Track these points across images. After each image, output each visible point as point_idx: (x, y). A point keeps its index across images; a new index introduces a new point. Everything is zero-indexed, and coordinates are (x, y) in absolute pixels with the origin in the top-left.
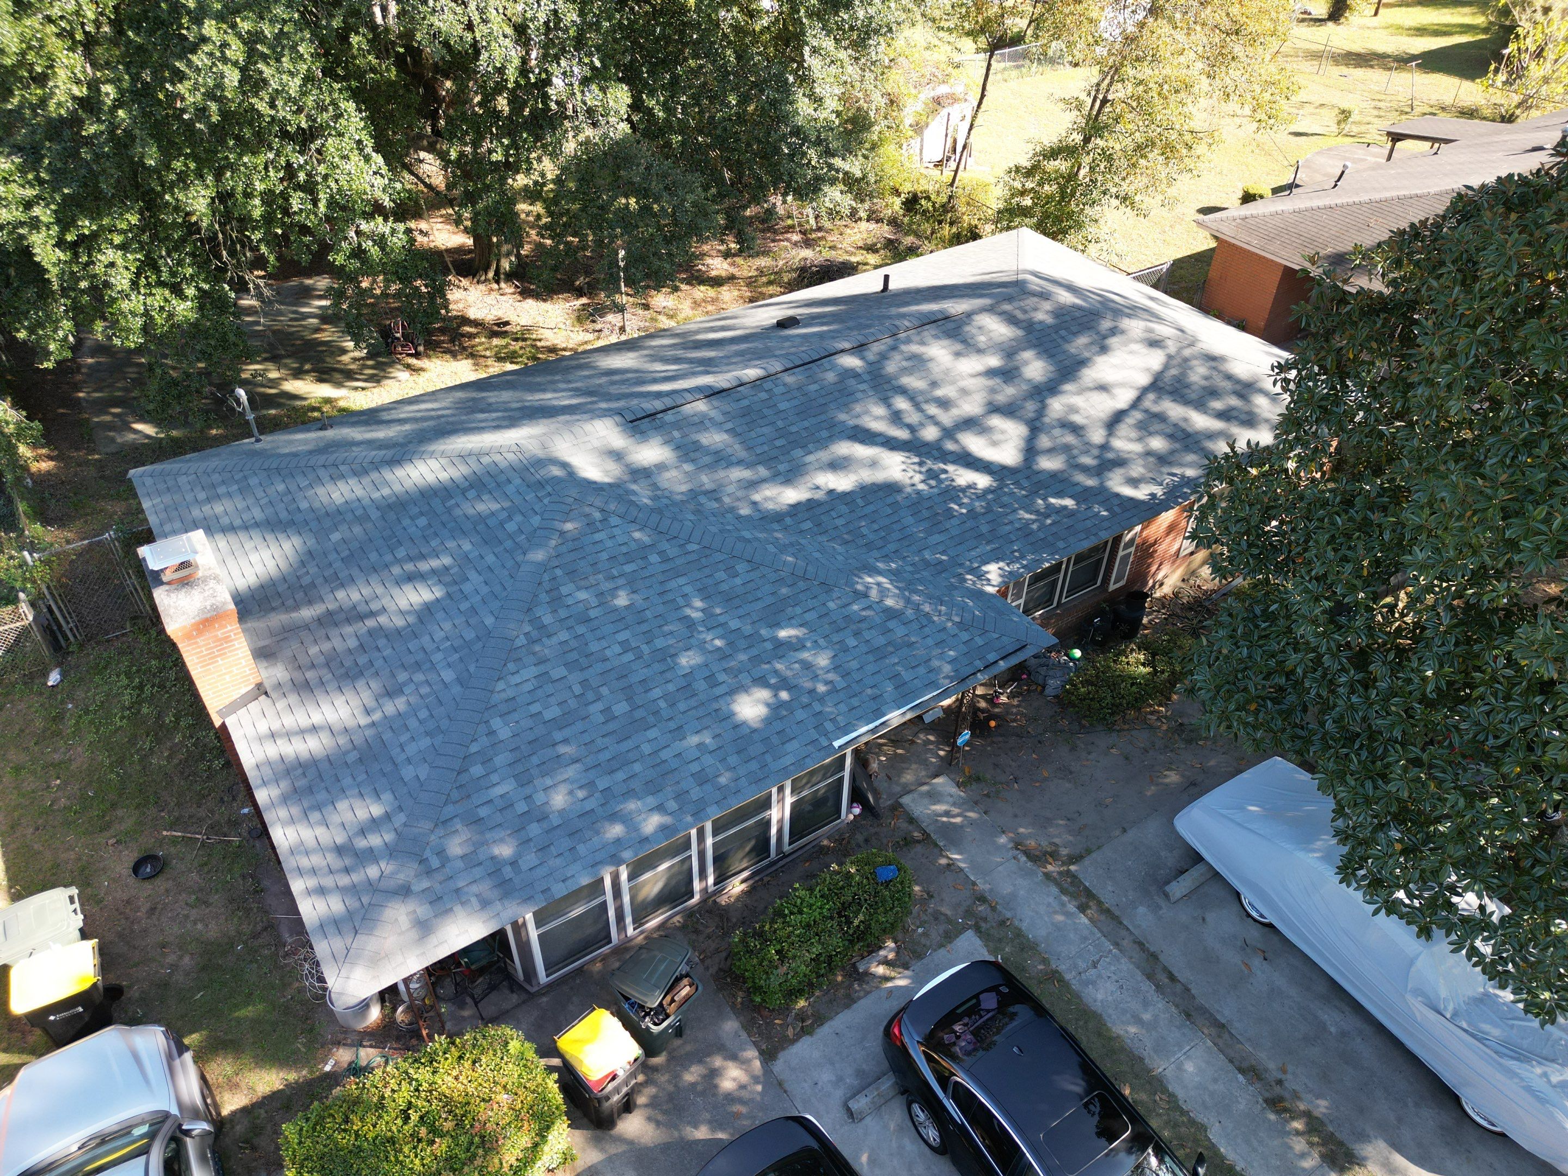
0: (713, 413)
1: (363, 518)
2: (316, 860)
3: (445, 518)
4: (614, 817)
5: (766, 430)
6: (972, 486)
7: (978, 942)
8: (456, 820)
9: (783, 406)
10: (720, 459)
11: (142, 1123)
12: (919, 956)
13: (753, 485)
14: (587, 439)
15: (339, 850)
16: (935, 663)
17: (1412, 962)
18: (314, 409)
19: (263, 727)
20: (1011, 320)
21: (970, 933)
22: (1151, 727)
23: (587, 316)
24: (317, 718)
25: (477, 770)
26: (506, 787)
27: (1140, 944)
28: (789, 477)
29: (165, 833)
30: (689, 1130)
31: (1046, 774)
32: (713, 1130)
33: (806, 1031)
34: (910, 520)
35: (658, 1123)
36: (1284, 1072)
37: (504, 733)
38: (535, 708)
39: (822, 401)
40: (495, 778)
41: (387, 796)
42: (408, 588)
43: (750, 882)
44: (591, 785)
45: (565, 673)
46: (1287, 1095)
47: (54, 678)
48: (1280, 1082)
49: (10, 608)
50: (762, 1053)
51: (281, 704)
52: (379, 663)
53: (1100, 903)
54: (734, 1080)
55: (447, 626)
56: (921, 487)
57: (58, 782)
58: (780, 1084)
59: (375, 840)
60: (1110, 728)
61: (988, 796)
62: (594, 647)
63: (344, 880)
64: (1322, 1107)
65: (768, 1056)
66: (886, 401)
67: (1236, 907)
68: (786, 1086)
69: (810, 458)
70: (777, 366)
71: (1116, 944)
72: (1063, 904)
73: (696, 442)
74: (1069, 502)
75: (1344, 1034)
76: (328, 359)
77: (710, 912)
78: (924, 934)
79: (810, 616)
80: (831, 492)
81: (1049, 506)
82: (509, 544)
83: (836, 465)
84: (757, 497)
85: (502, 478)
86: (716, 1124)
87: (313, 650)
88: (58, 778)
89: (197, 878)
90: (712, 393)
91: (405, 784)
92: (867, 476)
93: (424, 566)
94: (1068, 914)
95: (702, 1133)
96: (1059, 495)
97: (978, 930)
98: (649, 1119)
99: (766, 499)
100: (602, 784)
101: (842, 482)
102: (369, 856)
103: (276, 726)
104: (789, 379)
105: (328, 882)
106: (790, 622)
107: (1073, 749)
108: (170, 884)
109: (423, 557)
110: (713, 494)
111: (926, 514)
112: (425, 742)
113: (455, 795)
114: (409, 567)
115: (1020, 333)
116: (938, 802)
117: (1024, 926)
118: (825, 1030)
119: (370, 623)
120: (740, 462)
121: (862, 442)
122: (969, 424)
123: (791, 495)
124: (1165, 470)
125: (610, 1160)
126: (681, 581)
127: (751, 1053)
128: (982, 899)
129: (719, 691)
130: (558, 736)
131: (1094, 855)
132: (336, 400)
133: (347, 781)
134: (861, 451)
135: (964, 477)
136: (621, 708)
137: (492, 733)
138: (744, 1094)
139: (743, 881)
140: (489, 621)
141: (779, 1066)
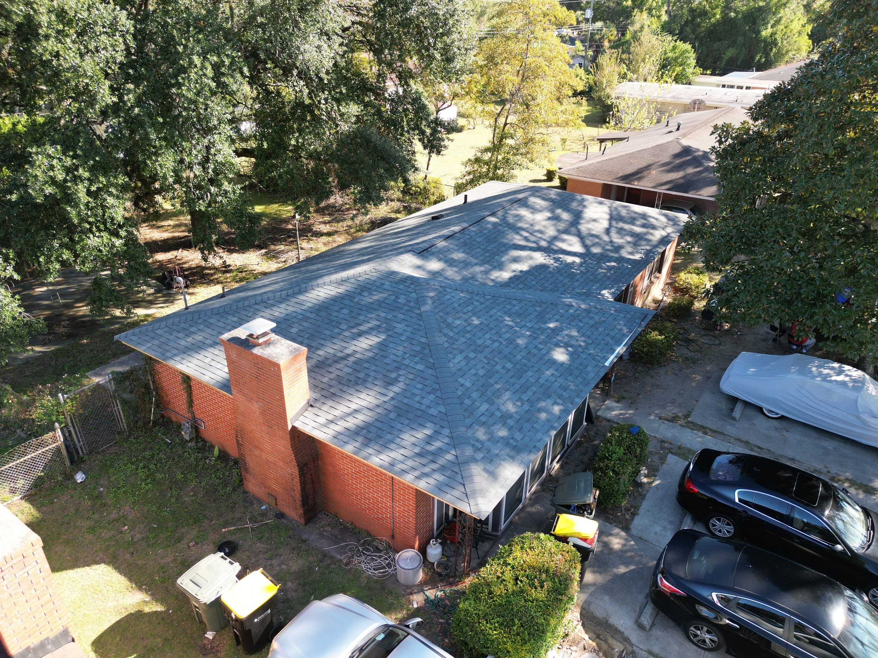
0: (451, 246)
1: (306, 319)
2: (410, 463)
3: (359, 307)
4: (540, 410)
5: (478, 250)
6: (574, 262)
7: (674, 457)
8: (474, 425)
9: (479, 240)
10: (466, 264)
11: (379, 634)
12: (657, 470)
13: (487, 272)
14: (404, 263)
15: (420, 455)
16: (619, 327)
17: (856, 402)
18: (142, 321)
19: (322, 420)
20: (544, 199)
21: (670, 455)
22: (675, 361)
23: (272, 256)
24: (354, 406)
25: (467, 402)
26: (484, 407)
27: (738, 439)
28: (500, 267)
29: (223, 530)
30: (615, 570)
31: (649, 389)
32: (627, 566)
33: (634, 515)
34: (561, 278)
35: (600, 573)
36: (827, 468)
37: (468, 384)
38: (473, 371)
39: (493, 236)
40: (477, 404)
41: (428, 425)
42: (362, 339)
43: (560, 462)
44: (520, 399)
45: (475, 355)
46: (835, 475)
47: (80, 477)
48: (828, 472)
49: (51, 434)
50: (622, 529)
51: (325, 408)
52: (372, 374)
53: (710, 429)
54: (618, 543)
55: (401, 348)
56: (556, 264)
57: (126, 527)
58: (640, 538)
59: (438, 444)
60: (659, 364)
61: (632, 403)
62: (479, 342)
63: (435, 466)
64: (848, 475)
65: (626, 528)
66: (518, 233)
67: (762, 416)
68: (643, 538)
69: (503, 259)
70: (465, 225)
71: (730, 443)
72: (697, 434)
73: (452, 259)
74: (613, 264)
75: (835, 449)
76: (132, 297)
77: (550, 480)
78: (651, 461)
79: (557, 317)
80: (521, 271)
81: (608, 266)
82: (406, 308)
83: (516, 260)
84: (492, 277)
85: (377, 284)
86: (626, 564)
87: (325, 380)
88: (125, 525)
89: (262, 546)
90: (447, 238)
91: (436, 417)
92: (532, 263)
93: (362, 328)
94: (701, 437)
95: (622, 570)
96: (609, 261)
97: (672, 453)
98: (594, 572)
99: (497, 277)
100: (525, 397)
101: (524, 267)
102: (440, 452)
103: (330, 417)
104: (472, 228)
105: (427, 470)
106: (550, 320)
107: (652, 377)
108: (247, 553)
109: (360, 325)
110: (473, 278)
111: (566, 275)
112: (432, 397)
113: (466, 414)
114: (355, 331)
115: (551, 203)
116: (613, 411)
117: (689, 446)
118: (642, 511)
119: (352, 359)
120: (476, 264)
121: (521, 250)
122: (555, 238)
123: (505, 275)
124: (638, 248)
125: (591, 595)
126: (494, 311)
127: (616, 530)
128: (663, 441)
129: (544, 351)
130: (492, 381)
131: (693, 412)
132: (153, 314)
133: (399, 426)
134: (523, 253)
135: (570, 259)
136: (509, 365)
137: (462, 385)
138: (627, 548)
139: (558, 462)
140: (423, 340)
141: (634, 531)
